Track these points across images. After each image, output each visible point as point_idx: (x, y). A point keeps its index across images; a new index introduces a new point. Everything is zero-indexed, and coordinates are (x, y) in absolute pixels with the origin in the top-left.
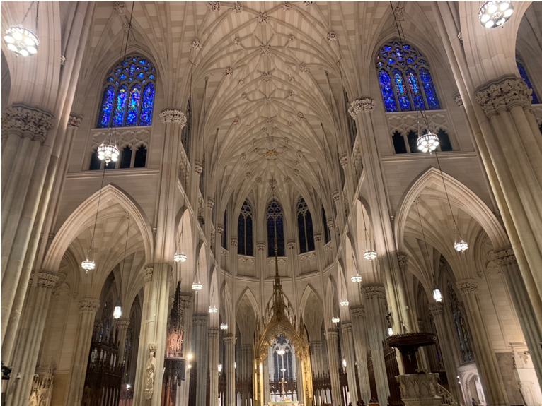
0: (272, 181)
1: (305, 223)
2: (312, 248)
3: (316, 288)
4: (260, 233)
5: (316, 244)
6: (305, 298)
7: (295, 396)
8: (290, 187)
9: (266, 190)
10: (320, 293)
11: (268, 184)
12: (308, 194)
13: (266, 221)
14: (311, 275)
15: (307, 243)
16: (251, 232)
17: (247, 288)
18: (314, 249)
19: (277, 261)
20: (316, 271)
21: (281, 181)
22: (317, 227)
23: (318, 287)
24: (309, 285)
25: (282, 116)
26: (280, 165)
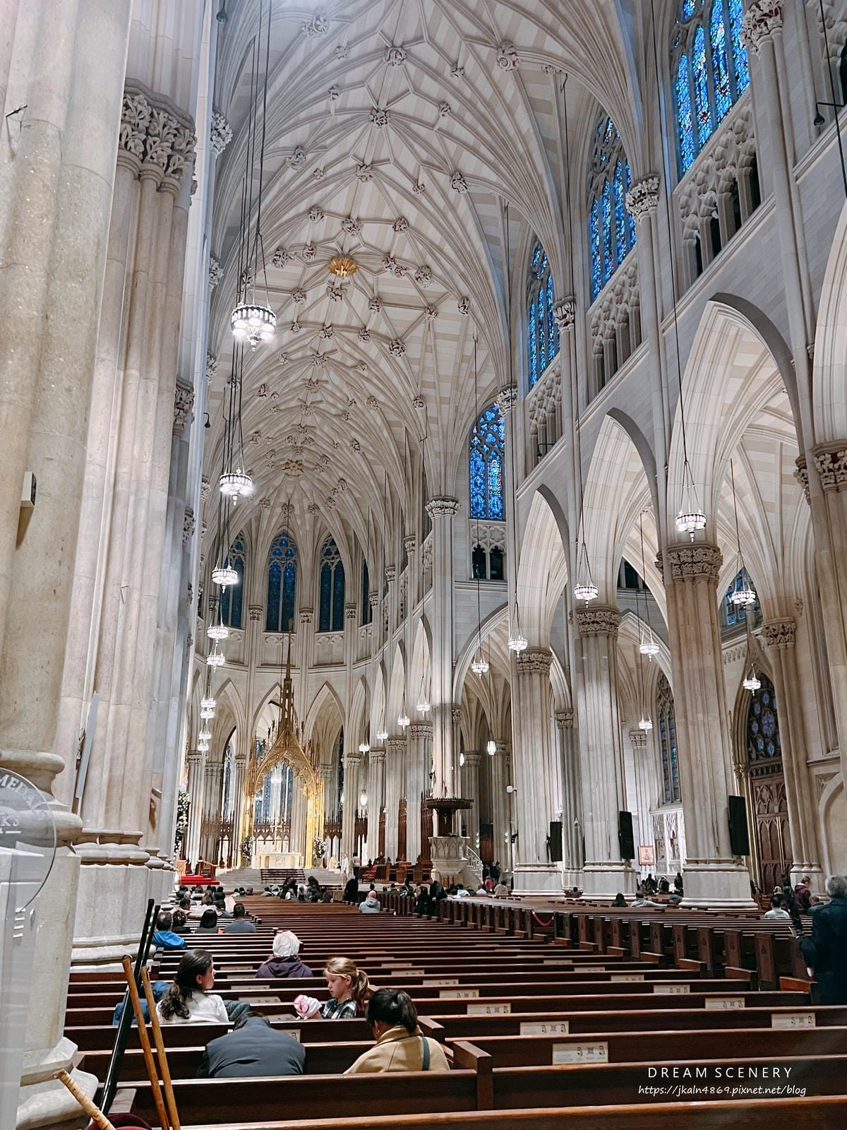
0: (288, 507)
1: (332, 581)
2: (339, 626)
3: (338, 691)
5: (347, 621)
6: (319, 703)
7: (285, 843)
8: (316, 519)
9: (275, 519)
10: (342, 699)
11: (279, 510)
12: (344, 538)
13: (268, 569)
14: (333, 669)
15: (331, 619)
17: (229, 680)
18: (342, 629)
19: (279, 638)
20: (341, 664)
21: (302, 508)
22: (351, 595)
23: (341, 690)
24: (327, 683)
25: (325, 431)
26: (305, 485)
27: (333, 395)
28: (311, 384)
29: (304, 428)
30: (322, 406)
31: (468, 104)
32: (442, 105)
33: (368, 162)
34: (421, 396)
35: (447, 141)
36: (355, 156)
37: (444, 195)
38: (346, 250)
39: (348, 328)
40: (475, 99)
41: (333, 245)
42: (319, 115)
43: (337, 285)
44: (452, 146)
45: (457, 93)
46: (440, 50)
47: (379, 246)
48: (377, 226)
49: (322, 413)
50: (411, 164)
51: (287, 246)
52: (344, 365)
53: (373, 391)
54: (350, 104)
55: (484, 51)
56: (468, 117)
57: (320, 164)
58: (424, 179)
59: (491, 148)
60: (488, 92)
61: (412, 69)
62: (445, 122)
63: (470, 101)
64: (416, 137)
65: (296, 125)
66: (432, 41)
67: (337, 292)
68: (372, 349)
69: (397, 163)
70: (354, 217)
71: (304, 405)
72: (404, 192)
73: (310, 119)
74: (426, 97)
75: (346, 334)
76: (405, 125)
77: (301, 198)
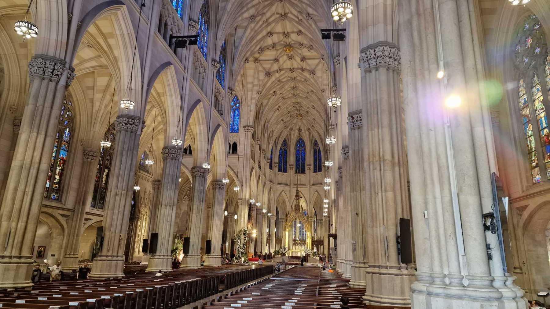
0: (300, 130)
1: (317, 155)
2: (320, 170)
8: (310, 133)
9: (296, 134)
10: (322, 196)
11: (297, 131)
12: (320, 139)
13: (295, 152)
15: (318, 168)
16: (286, 158)
17: (283, 191)
19: (300, 176)
20: (321, 184)
21: (305, 130)
23: (321, 193)
24: (317, 191)
25: (304, 103)
26: (304, 122)
27: (302, 91)
28: (295, 88)
29: (298, 103)
30: (300, 95)
33: (283, 14)
36: (277, 13)
37: (307, 22)
38: (288, 43)
39: (298, 68)
41: (282, 43)
42: (256, 5)
43: (290, 55)
44: (304, 5)
47: (297, 41)
48: (294, 34)
49: (302, 98)
50: (295, 13)
51: (263, 47)
52: (301, 81)
53: (313, 89)
57: (264, 19)
58: (300, 17)
59: (313, 5)
65: (248, 10)
67: (290, 58)
68: (307, 74)
69: (292, 13)
70: (286, 32)
71: (294, 95)
72: (297, 22)
73: (253, 6)
75: (298, 71)
77: (261, 31)
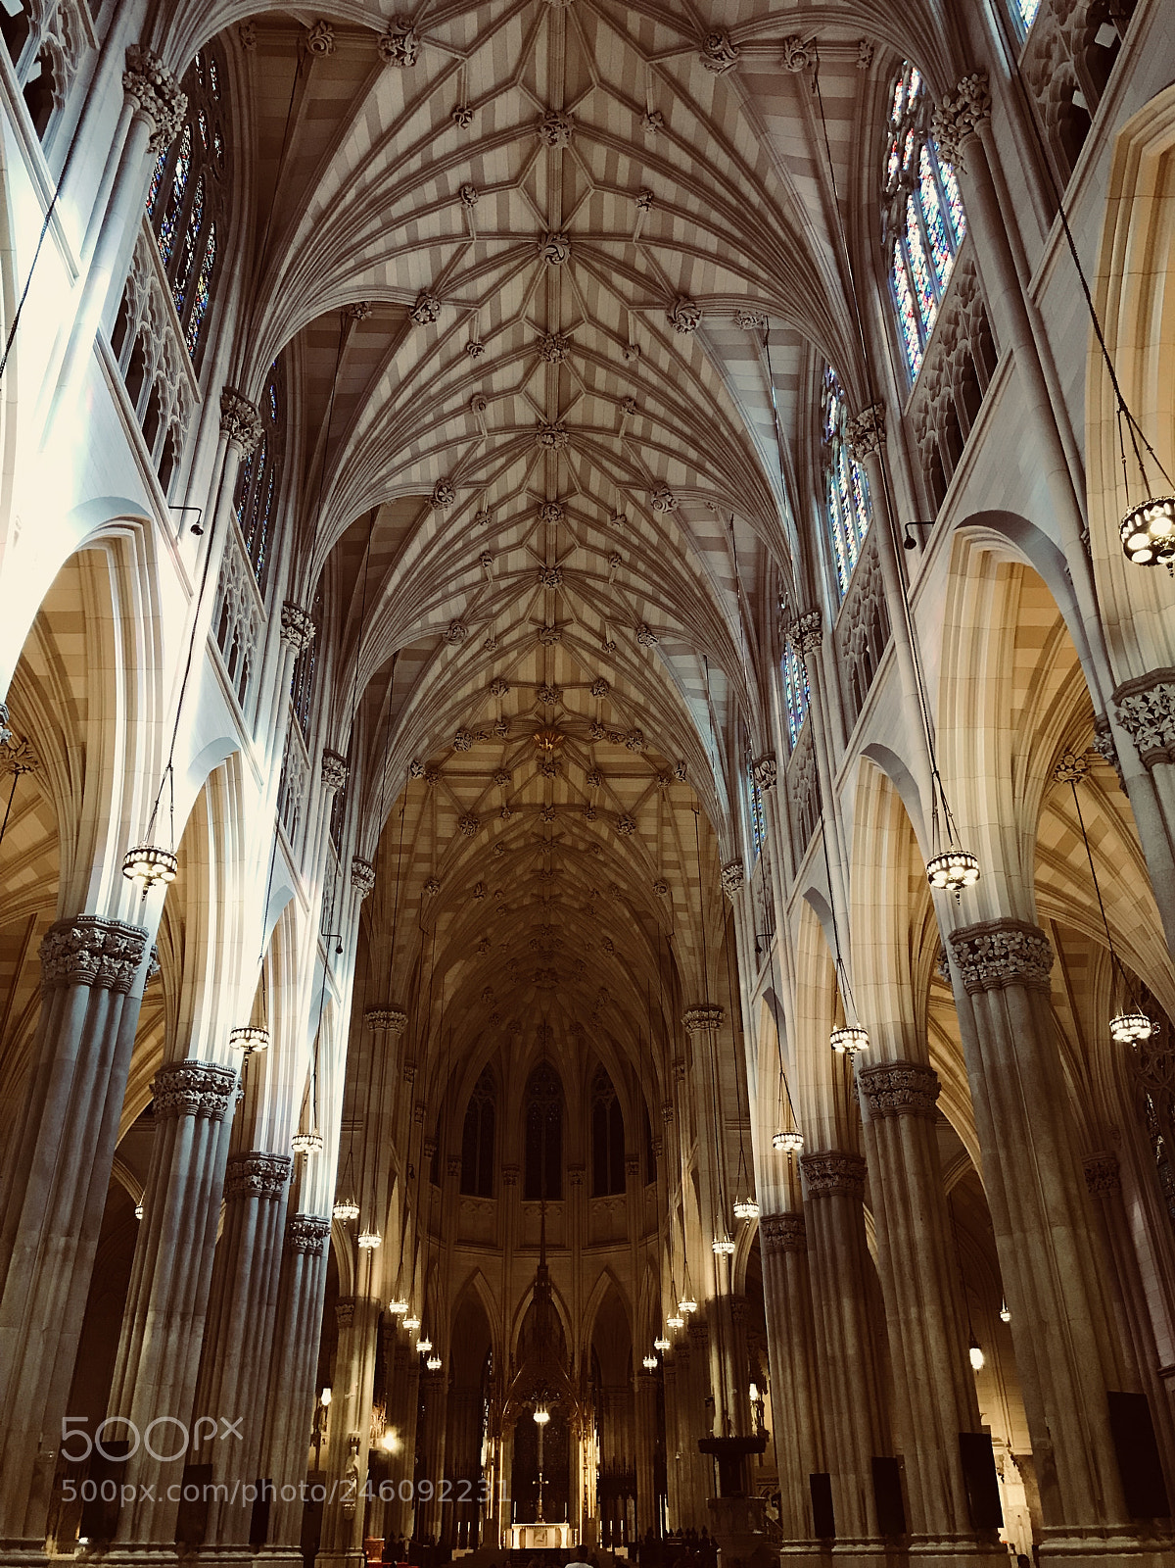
0: (544, 1029)
2: (619, 1188)
3: (621, 1280)
4: (511, 1143)
5: (629, 1179)
6: (598, 1297)
8: (580, 1044)
9: (530, 1047)
10: (627, 1291)
11: (534, 1034)
13: (525, 1114)
14: (614, 1248)
15: (609, 1178)
16: (492, 1138)
17: (477, 1270)
18: (622, 1190)
19: (543, 1209)
21: (561, 1029)
22: (631, 1144)
23: (625, 1278)
24: (608, 1269)
25: (574, 928)
26: (563, 998)
27: (572, 886)
28: (547, 875)
29: (548, 929)
30: (564, 900)
31: (637, 551)
32: (611, 555)
34: (664, 880)
35: (627, 593)
36: (533, 620)
37: (637, 651)
38: (549, 720)
39: (571, 806)
40: (644, 546)
41: (531, 717)
42: (474, 584)
43: (549, 760)
44: (633, 598)
45: (624, 542)
46: (597, 500)
47: (584, 712)
48: (576, 692)
49: (567, 910)
50: (595, 622)
51: (470, 725)
52: (576, 850)
53: (613, 877)
54: (511, 568)
55: (641, 495)
56: (641, 566)
57: (489, 633)
58: (611, 635)
59: (669, 595)
60: (654, 538)
61: (574, 523)
62: (621, 573)
63: (637, 548)
64: (595, 592)
65: (446, 598)
66: (586, 492)
67: (550, 768)
68: (602, 828)
69: (581, 622)
70: (549, 684)
71: (541, 901)
72: (594, 652)
73: (462, 589)
74: (594, 549)
75: (572, 814)
76: (579, 581)
77: (474, 672)
